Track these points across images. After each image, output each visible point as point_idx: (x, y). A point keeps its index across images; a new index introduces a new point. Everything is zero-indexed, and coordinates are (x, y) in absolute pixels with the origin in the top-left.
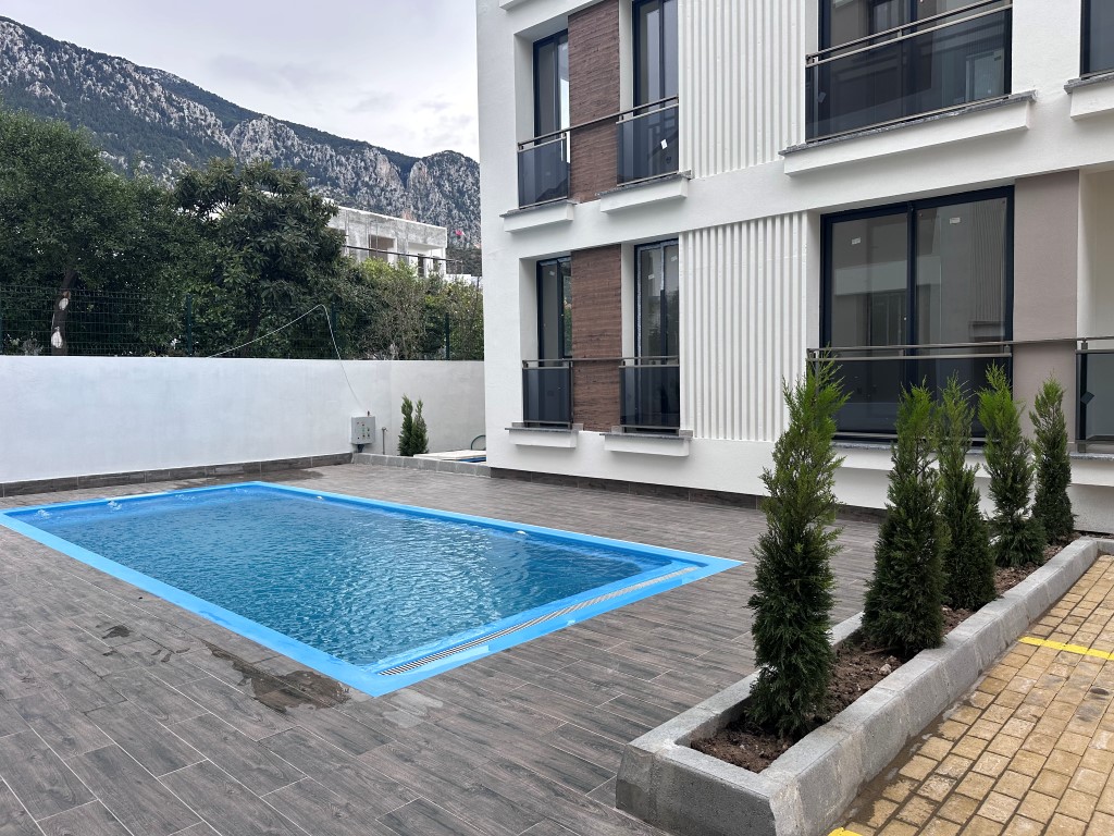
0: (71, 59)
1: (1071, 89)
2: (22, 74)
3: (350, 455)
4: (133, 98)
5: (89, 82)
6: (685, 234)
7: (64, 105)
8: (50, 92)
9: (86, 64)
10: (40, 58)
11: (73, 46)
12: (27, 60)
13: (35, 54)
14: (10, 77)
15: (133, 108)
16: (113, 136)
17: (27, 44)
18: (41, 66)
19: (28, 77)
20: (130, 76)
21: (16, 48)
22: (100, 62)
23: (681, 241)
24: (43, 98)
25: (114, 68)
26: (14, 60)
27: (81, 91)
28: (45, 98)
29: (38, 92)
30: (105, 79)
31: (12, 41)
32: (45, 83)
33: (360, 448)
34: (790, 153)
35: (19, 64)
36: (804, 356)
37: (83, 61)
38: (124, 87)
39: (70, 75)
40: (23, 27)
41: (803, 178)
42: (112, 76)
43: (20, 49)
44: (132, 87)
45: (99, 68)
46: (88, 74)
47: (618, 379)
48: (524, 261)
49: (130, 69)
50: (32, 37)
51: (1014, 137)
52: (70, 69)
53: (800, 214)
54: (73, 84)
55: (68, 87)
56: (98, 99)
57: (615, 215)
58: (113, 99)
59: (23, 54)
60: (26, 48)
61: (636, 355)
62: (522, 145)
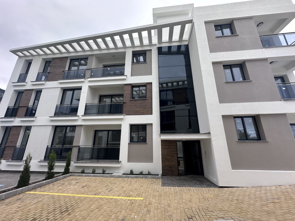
1: (82, 116)
6: (33, 126)
23: (32, 127)
36: (46, 147)
41: (52, 121)
47: (13, 150)
53: (51, 125)
57: (22, 121)
61: (21, 145)
62: (9, 107)
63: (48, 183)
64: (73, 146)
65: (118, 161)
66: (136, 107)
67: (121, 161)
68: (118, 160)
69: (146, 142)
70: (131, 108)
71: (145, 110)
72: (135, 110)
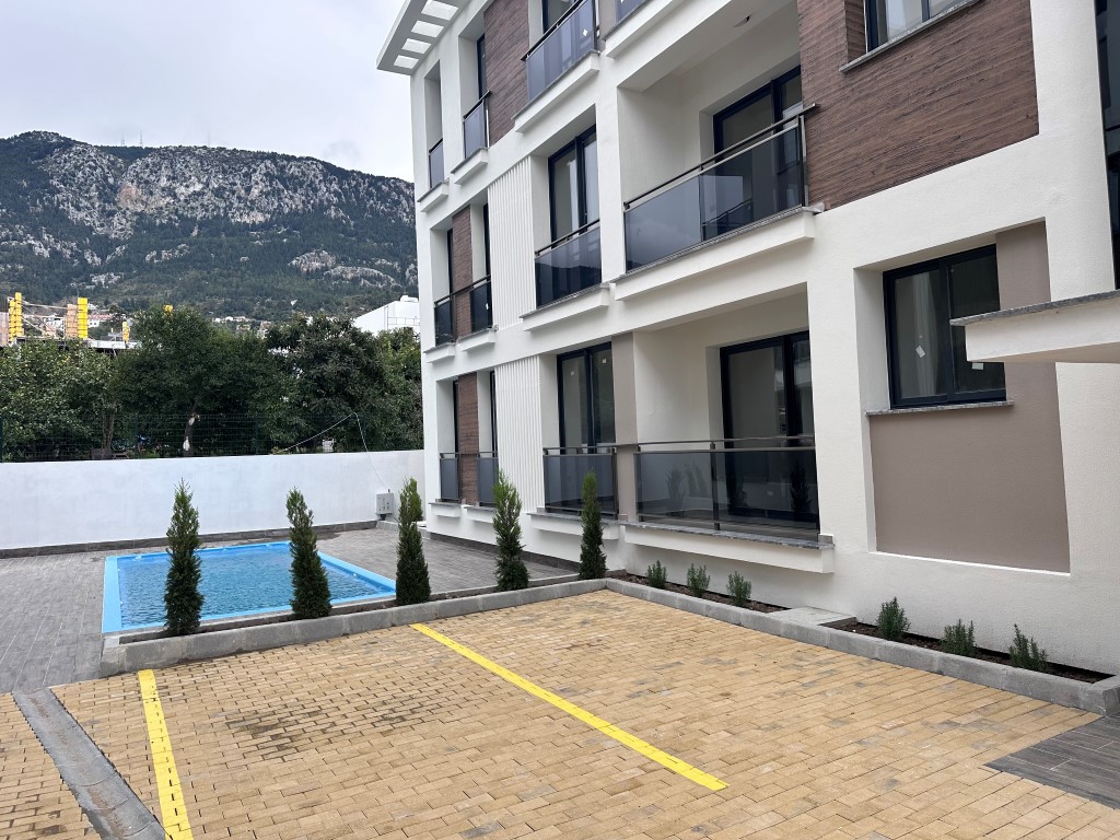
0: (358, 184)
1: (622, 280)
2: (321, 201)
3: (376, 522)
4: (405, 211)
5: (372, 202)
6: (496, 367)
7: (352, 223)
8: (341, 214)
9: (369, 187)
10: (335, 186)
11: (359, 173)
12: (325, 190)
13: (331, 183)
14: (313, 205)
15: (405, 219)
16: (389, 246)
17: (325, 176)
18: (335, 193)
19: (325, 203)
20: (402, 192)
21: (317, 181)
22: (380, 183)
23: (496, 372)
24: (337, 219)
25: (390, 187)
26: (315, 190)
27: (365, 210)
28: (338, 219)
29: (333, 214)
30: (383, 198)
31: (314, 175)
32: (339, 206)
33: (383, 517)
34: (525, 317)
35: (320, 194)
37: (366, 185)
38: (398, 203)
39: (357, 197)
40: (323, 163)
41: (537, 332)
42: (389, 194)
43: (320, 181)
44: (404, 202)
45: (379, 189)
46: (370, 195)
47: (476, 468)
48: (439, 382)
49: (403, 186)
50: (329, 169)
51: (600, 312)
52: (357, 192)
53: (536, 357)
54: (359, 205)
55: (355, 208)
56: (378, 215)
57: (470, 353)
58: (390, 214)
59: (322, 185)
60: (324, 180)
61: (493, 450)
62: (436, 303)
63: (496, 607)
64: (618, 447)
65: (816, 539)
66: (895, 112)
67: (829, 540)
68: (812, 533)
69: (1004, 399)
70: (859, 142)
71: (968, 111)
72: (893, 144)
